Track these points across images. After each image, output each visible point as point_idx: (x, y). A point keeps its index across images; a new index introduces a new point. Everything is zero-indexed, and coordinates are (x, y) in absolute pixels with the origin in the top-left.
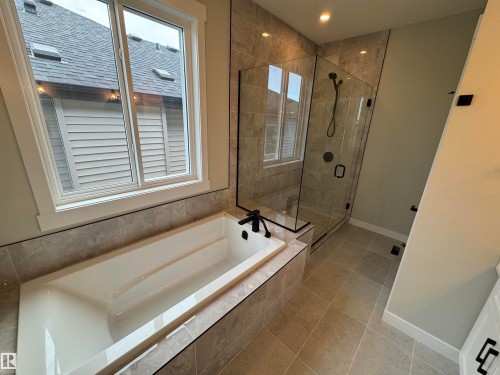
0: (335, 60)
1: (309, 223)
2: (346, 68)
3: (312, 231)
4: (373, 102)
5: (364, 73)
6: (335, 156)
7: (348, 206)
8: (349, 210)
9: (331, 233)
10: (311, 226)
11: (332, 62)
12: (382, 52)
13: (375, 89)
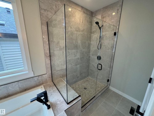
0: (99, 17)
1: (80, 96)
2: (104, 20)
3: (81, 100)
4: (117, 33)
5: (112, 21)
6: (102, 58)
7: (108, 81)
8: (109, 82)
9: (98, 95)
10: (80, 98)
11: (98, 18)
12: (120, 10)
13: (118, 27)
